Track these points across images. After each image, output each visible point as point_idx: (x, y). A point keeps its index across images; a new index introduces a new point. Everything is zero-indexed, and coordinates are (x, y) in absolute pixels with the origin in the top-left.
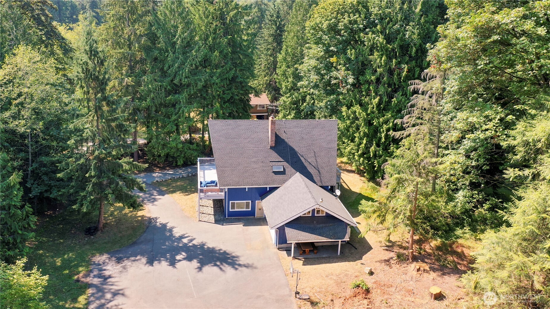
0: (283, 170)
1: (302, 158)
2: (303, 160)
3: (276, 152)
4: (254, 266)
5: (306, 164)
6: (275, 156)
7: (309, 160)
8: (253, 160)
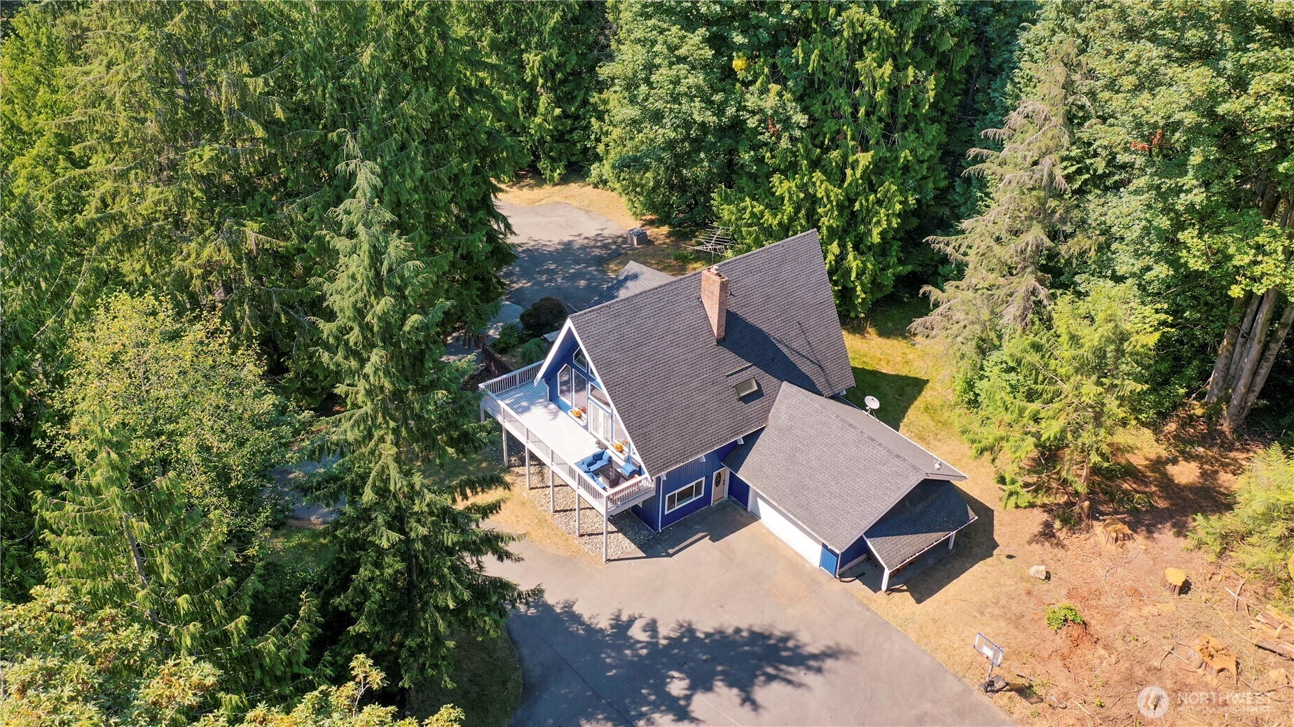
0: (756, 388)
1: (780, 346)
2: (785, 350)
3: (731, 349)
4: (843, 647)
5: (794, 358)
6: (732, 361)
7: (795, 345)
8: (694, 384)
